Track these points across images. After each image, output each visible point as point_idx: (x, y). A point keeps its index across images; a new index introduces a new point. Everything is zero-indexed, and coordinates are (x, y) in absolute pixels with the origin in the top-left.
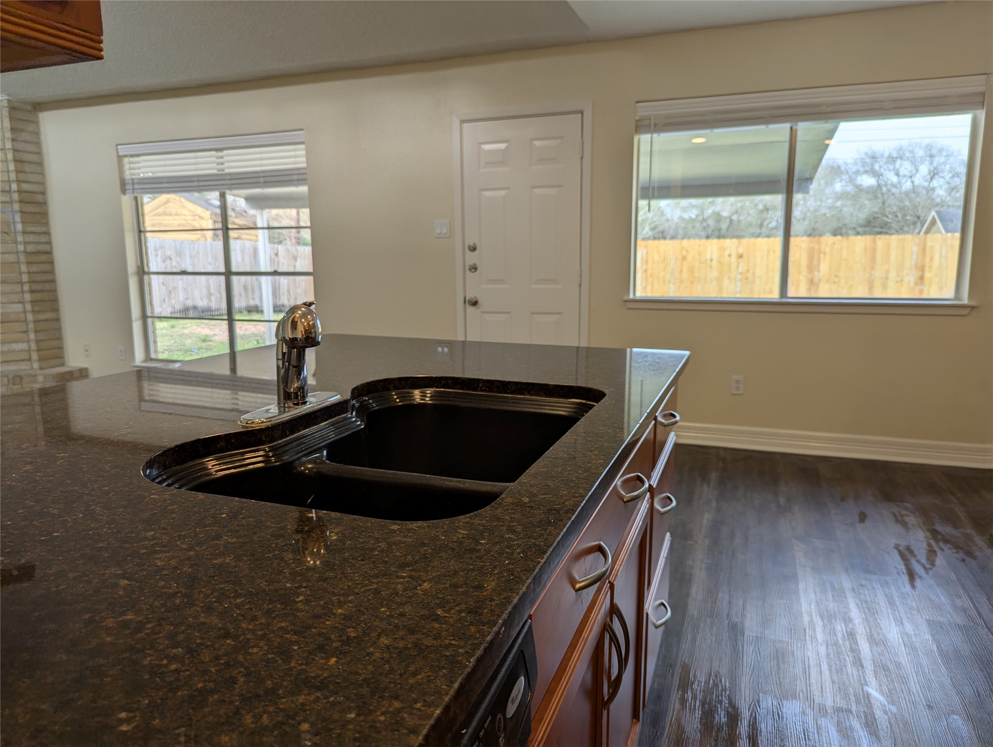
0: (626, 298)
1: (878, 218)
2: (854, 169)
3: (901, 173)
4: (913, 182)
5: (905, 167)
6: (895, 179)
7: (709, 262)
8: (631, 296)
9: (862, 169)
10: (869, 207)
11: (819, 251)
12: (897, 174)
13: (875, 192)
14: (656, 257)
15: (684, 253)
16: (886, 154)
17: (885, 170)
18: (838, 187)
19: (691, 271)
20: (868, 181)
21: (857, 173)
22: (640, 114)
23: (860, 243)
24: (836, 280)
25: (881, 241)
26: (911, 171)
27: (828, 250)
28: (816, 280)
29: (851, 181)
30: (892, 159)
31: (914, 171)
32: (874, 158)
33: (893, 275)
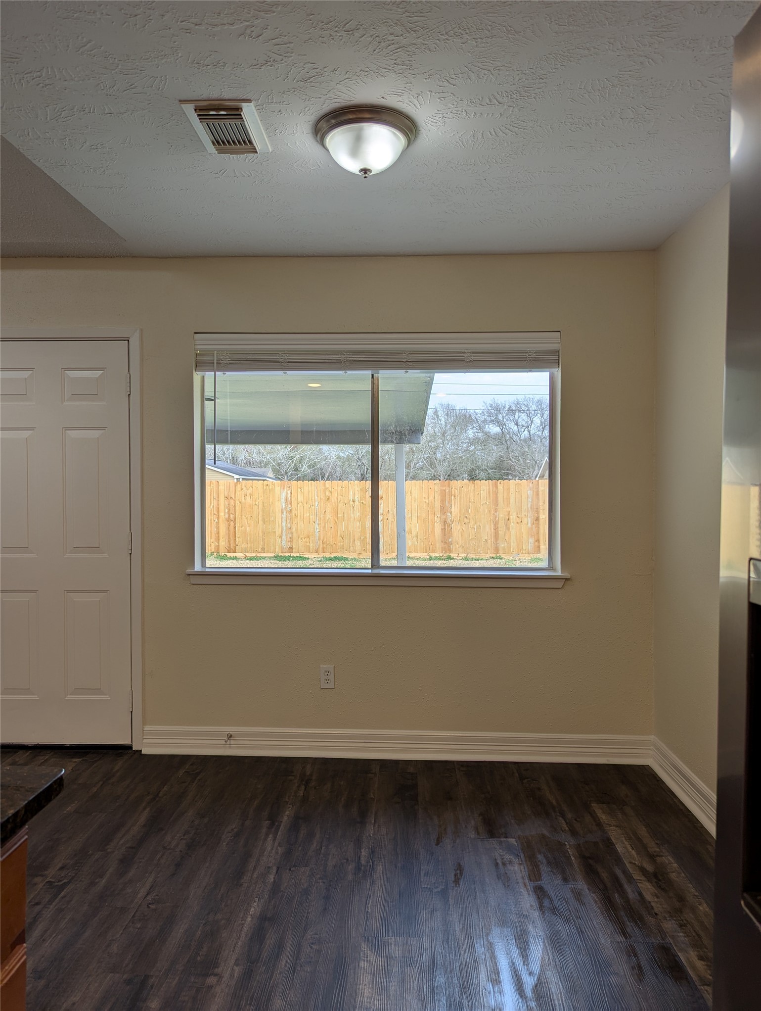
0: (189, 571)
1: (504, 460)
2: (483, 418)
3: (520, 424)
4: (529, 432)
5: (523, 419)
6: (515, 428)
7: (351, 503)
8: (198, 567)
9: (488, 419)
10: (495, 452)
11: (450, 494)
12: (517, 424)
13: (500, 439)
14: (300, 498)
15: (328, 494)
16: (507, 407)
17: (507, 420)
18: (470, 433)
19: (335, 512)
20: (494, 429)
21: (485, 421)
22: (200, 348)
23: (484, 486)
24: (466, 521)
25: (501, 485)
26: (527, 422)
27: (457, 493)
28: (449, 521)
29: (481, 428)
30: (511, 411)
31: (530, 422)
32: (497, 410)
33: (513, 517)
